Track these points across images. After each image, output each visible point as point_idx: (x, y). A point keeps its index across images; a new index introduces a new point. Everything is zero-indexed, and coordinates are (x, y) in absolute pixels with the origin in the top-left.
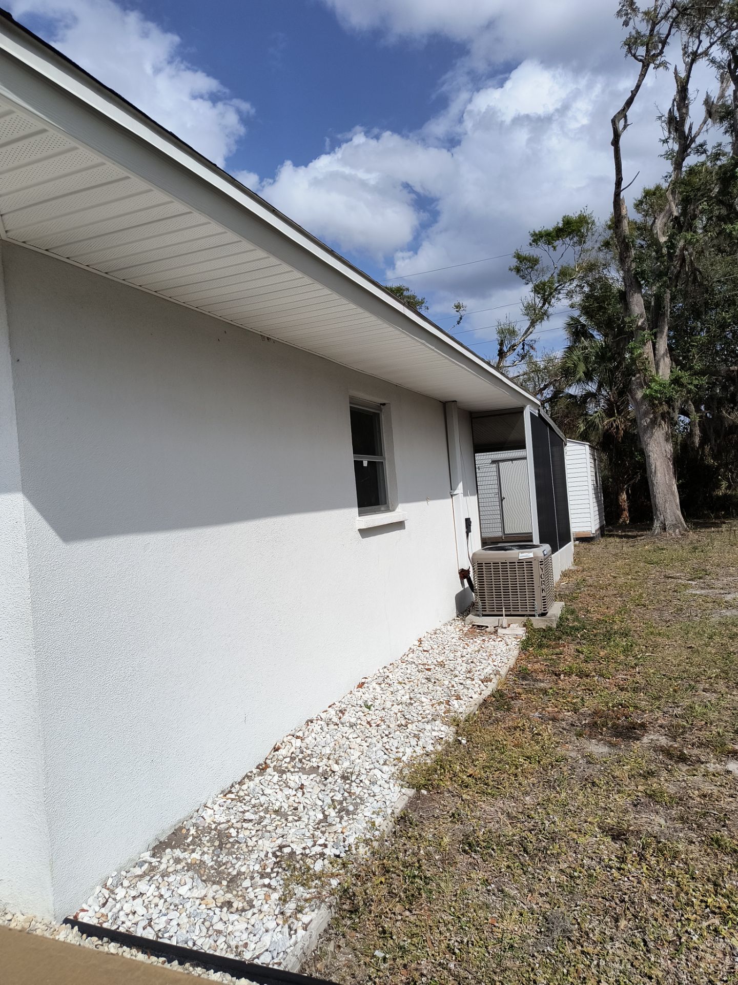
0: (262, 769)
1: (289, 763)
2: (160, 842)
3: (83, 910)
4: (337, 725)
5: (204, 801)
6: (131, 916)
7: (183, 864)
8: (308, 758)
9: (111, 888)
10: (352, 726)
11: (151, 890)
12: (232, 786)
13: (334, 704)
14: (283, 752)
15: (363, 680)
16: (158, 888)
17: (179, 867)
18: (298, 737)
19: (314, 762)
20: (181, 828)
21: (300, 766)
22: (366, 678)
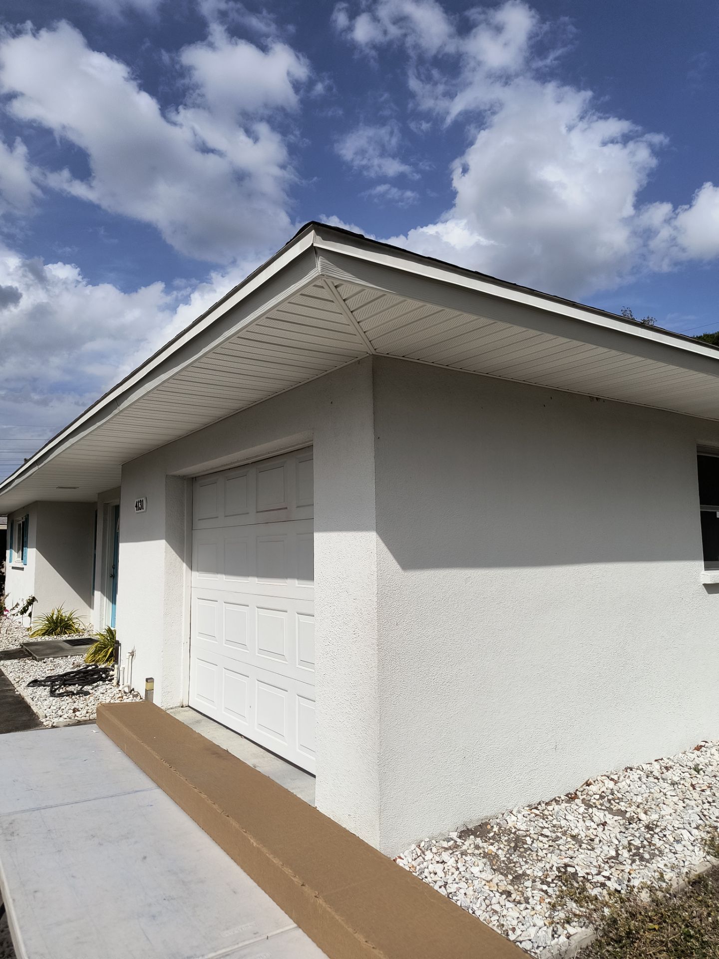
0: (571, 798)
1: (597, 800)
2: (468, 829)
3: (400, 858)
4: (658, 779)
5: (510, 808)
6: (432, 875)
7: (481, 851)
8: (617, 801)
9: (423, 849)
10: (673, 784)
11: (451, 862)
12: (539, 804)
13: (662, 759)
14: (593, 788)
15: (703, 744)
16: (457, 862)
17: (477, 852)
18: (612, 780)
19: (623, 806)
20: (487, 824)
21: (608, 806)
22: (706, 742)
